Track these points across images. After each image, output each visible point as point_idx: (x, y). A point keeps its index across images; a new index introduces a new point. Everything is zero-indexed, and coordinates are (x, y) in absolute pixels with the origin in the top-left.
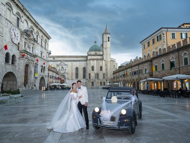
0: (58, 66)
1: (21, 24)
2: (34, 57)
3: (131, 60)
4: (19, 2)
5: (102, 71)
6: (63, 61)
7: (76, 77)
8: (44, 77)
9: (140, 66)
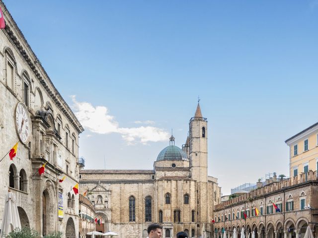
0: (90, 194)
1: (31, 98)
2: (57, 174)
3: (260, 180)
4: (29, 46)
5: (188, 206)
6: (101, 182)
7: (130, 217)
8: (73, 218)
9: (288, 194)
